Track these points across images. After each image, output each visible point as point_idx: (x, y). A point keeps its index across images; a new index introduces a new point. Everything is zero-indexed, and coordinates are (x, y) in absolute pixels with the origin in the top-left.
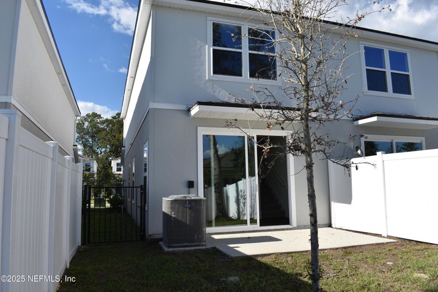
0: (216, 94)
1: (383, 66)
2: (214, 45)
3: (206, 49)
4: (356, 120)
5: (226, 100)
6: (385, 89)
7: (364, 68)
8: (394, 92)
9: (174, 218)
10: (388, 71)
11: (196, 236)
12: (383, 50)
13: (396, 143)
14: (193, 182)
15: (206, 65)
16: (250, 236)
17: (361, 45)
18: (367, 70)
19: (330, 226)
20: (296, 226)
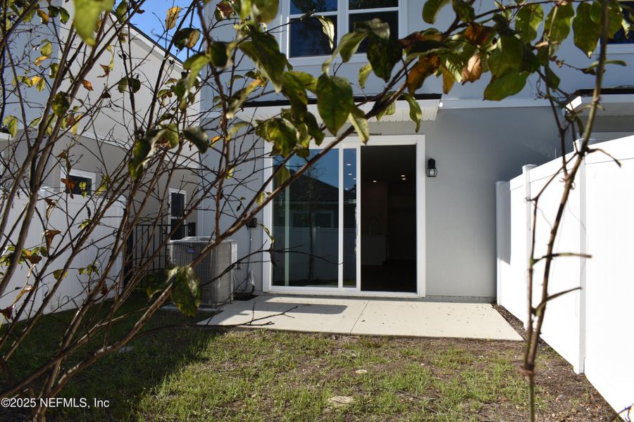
2: (291, 14)
3: (279, 21)
14: (255, 219)
19: (493, 301)
20: (424, 296)
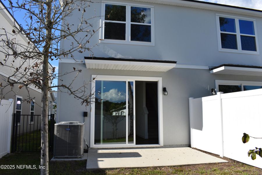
0: (106, 52)
1: (234, 31)
2: (105, 20)
3: (99, 22)
4: (211, 70)
5: (113, 56)
6: (235, 47)
7: (219, 32)
8: (243, 49)
9: (59, 137)
10: (238, 34)
11: (74, 151)
12: (234, 19)
13: (244, 86)
14: (87, 112)
15: (100, 33)
16: (121, 152)
17: (216, 16)
18: (221, 34)
19: (189, 146)
20: (163, 145)
